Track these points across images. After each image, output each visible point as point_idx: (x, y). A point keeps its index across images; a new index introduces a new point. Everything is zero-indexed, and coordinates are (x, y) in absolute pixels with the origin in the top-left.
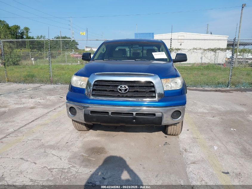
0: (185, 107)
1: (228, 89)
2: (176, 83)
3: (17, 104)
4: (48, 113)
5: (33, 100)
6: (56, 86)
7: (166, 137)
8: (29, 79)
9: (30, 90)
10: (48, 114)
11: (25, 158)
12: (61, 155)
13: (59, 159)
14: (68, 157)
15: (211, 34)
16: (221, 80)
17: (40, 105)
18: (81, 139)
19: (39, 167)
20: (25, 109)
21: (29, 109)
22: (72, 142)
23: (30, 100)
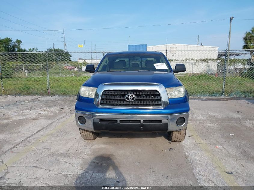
0: (188, 114)
1: (223, 97)
2: (179, 91)
3: (18, 115)
4: (52, 123)
5: (35, 112)
6: (54, 97)
7: (170, 143)
8: (26, 91)
9: (29, 102)
10: (52, 125)
11: (39, 165)
12: (73, 162)
13: (72, 166)
14: (80, 164)
15: (202, 45)
16: (214, 90)
17: (42, 116)
18: (89, 147)
19: (54, 173)
20: (28, 120)
21: (33, 121)
22: (81, 150)
23: (32, 112)
